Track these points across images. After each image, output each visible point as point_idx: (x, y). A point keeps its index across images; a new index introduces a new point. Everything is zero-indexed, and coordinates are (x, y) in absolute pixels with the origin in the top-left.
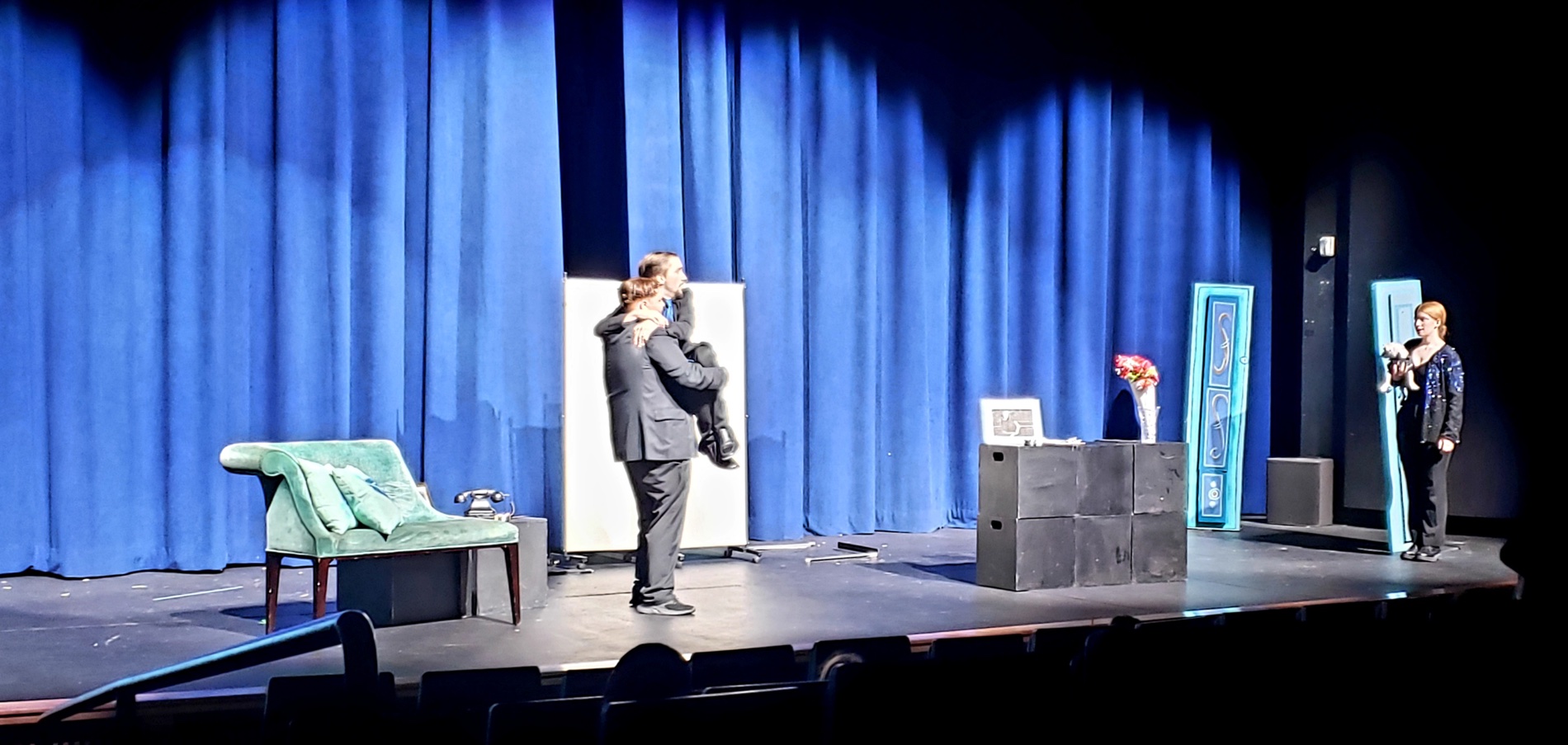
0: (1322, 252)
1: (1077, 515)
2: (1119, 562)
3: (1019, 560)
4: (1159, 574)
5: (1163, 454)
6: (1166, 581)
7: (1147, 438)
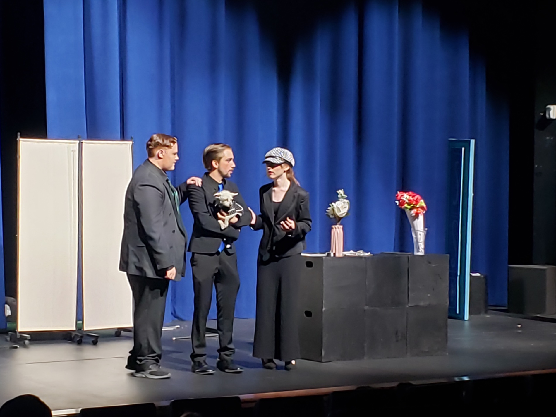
0: (547, 116)
1: (366, 308)
2: (397, 341)
3: (324, 340)
4: (427, 350)
5: (430, 263)
6: (432, 355)
7: (418, 251)
